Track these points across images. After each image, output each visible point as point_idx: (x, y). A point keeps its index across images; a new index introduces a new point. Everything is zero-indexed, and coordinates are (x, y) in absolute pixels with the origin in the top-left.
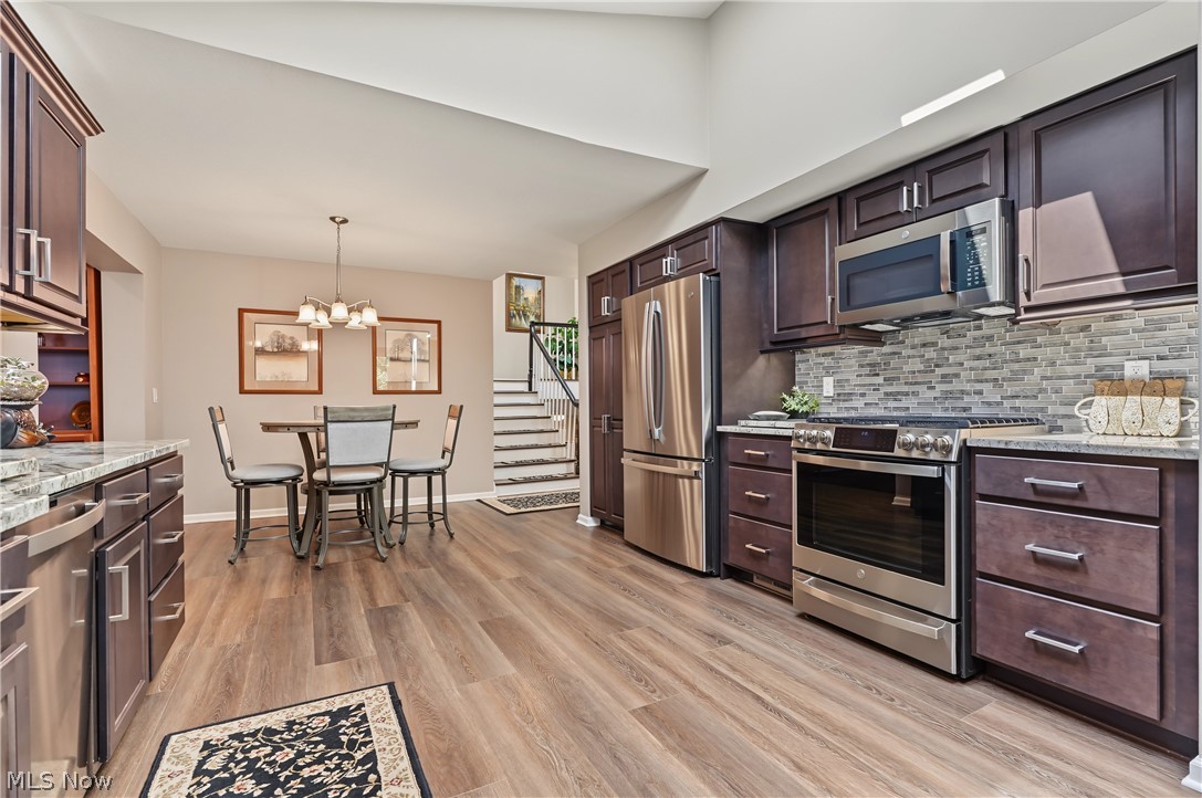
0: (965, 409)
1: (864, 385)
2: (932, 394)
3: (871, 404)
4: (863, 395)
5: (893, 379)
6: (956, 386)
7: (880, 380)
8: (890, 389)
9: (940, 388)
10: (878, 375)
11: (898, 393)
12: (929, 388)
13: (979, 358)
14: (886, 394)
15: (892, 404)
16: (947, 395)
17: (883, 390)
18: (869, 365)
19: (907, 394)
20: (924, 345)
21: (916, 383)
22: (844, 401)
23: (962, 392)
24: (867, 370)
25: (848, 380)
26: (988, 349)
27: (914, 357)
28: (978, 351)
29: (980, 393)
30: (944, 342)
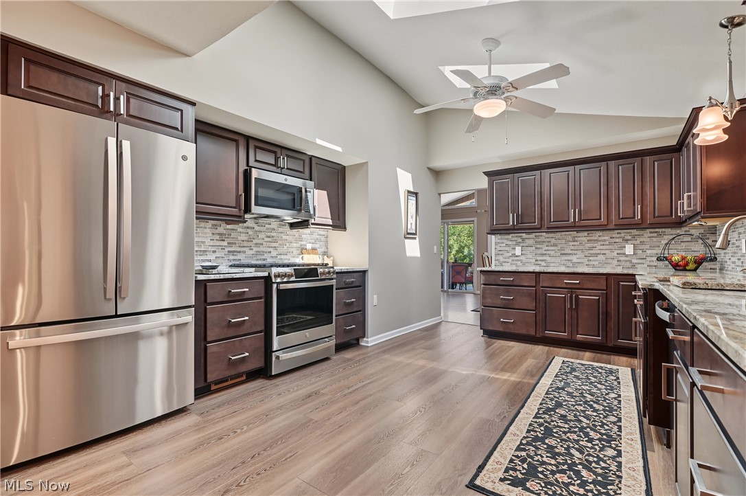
0: (264, 260)
1: (215, 246)
2: (251, 252)
3: (219, 257)
4: (214, 252)
5: (232, 243)
6: (261, 249)
7: (225, 243)
8: (231, 249)
9: (255, 249)
10: (224, 240)
11: (235, 251)
12: (250, 249)
13: (269, 237)
14: (229, 252)
15: (232, 257)
16: (258, 253)
17: (227, 249)
18: (219, 234)
19: (240, 252)
20: (248, 228)
21: (243, 247)
22: (200, 255)
23: (263, 252)
24: (218, 237)
25: (203, 242)
26: (273, 234)
27: (243, 233)
28: (269, 234)
29: (270, 252)
30: (257, 228)
